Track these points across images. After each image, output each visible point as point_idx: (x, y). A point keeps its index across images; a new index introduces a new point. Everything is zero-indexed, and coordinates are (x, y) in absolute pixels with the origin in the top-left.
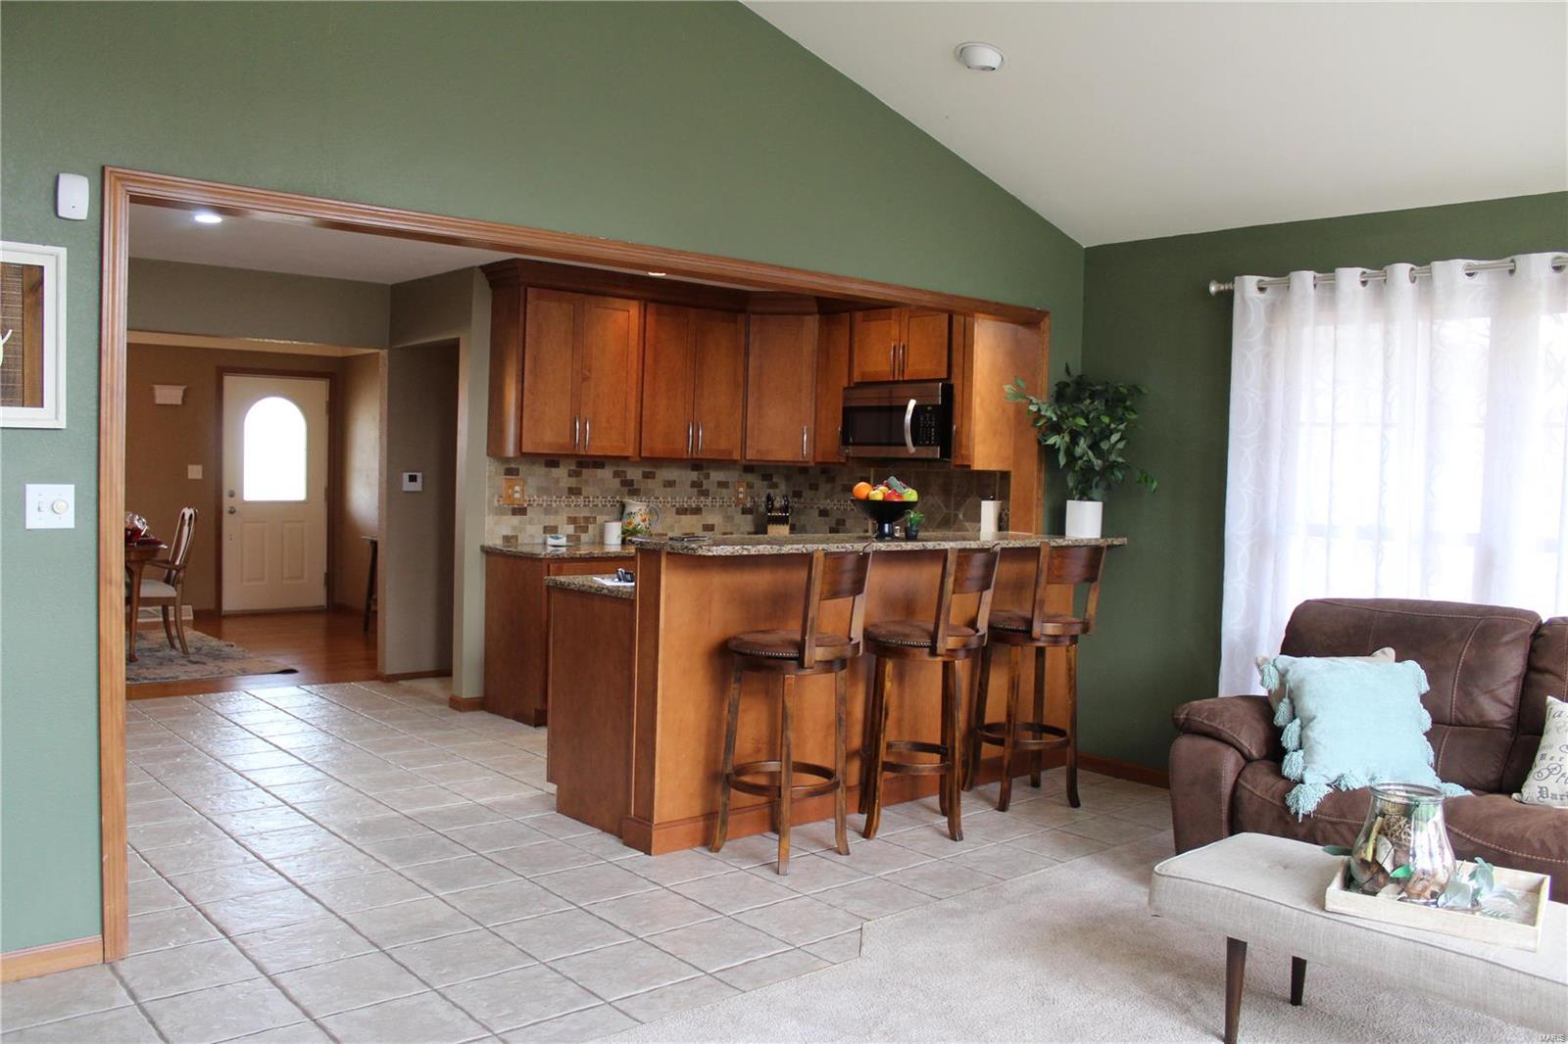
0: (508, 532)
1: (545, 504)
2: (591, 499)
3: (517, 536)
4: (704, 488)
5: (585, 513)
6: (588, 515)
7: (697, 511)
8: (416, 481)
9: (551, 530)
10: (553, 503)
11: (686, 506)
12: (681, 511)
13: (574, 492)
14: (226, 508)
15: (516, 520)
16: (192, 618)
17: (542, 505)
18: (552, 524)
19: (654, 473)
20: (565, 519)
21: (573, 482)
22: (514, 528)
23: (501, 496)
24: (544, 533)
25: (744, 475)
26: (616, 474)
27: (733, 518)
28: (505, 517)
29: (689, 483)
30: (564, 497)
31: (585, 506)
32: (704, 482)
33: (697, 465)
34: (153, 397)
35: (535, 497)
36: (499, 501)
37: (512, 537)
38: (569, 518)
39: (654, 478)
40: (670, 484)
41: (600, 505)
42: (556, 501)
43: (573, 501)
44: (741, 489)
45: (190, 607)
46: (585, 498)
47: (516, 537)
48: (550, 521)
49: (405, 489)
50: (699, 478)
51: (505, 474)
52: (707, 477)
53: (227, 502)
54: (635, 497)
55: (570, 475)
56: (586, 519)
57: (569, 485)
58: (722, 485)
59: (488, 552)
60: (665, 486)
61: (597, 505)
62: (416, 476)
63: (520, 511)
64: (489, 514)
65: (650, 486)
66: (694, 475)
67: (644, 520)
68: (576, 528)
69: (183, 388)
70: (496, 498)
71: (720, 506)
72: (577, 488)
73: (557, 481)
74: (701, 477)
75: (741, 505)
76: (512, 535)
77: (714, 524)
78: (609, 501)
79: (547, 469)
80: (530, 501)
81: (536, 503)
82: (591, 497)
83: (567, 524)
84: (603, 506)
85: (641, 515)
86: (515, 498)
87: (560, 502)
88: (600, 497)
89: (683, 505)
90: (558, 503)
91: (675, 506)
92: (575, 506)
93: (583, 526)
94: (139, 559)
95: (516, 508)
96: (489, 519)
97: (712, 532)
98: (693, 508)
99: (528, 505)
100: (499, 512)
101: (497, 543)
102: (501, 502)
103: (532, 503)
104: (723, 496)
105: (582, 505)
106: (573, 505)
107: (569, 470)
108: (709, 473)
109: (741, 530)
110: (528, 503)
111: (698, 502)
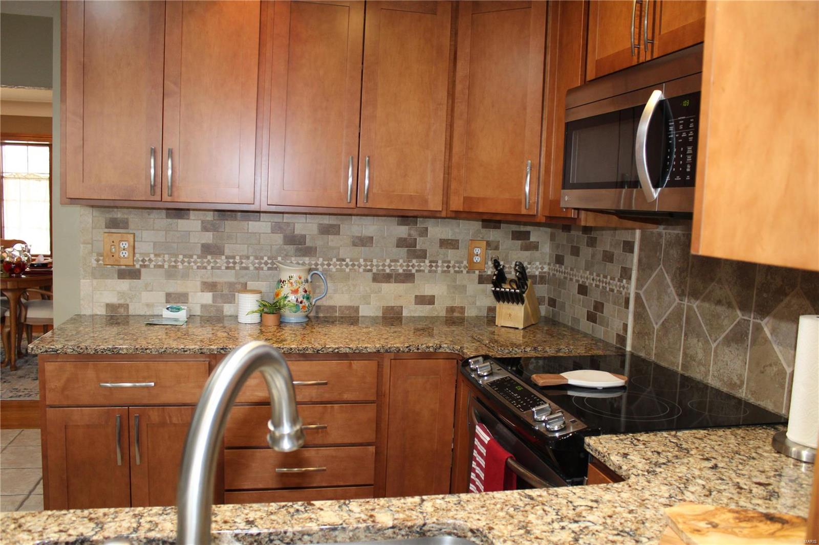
0: (114, 300)
1: (166, 266)
2: (237, 260)
3: (128, 305)
5: (229, 277)
6: (232, 280)
7: (408, 277)
9: (176, 298)
10: (179, 264)
11: (388, 271)
12: (382, 278)
13: (208, 250)
15: (125, 285)
17: (162, 267)
18: (181, 289)
19: (339, 227)
20: (198, 284)
21: (208, 238)
22: (121, 294)
23: (99, 254)
24: (168, 302)
25: (484, 231)
26: (278, 227)
27: (464, 287)
28: (109, 281)
29: (394, 241)
30: (195, 257)
31: (227, 268)
32: (419, 239)
33: (405, 217)
35: (152, 256)
36: (98, 261)
37: (120, 306)
38: (204, 283)
39: (338, 233)
40: (364, 242)
41: (252, 268)
42: (183, 262)
43: (209, 262)
44: (478, 250)
46: (227, 258)
47: (125, 306)
48: (175, 286)
50: (410, 235)
51: (107, 227)
52: (424, 232)
55: (204, 229)
56: (231, 285)
57: (203, 242)
58: (449, 244)
60: (355, 245)
61: (247, 268)
63: (130, 273)
64: (85, 277)
65: (332, 245)
66: (403, 231)
67: (296, 291)
68: (215, 296)
70: (94, 257)
71: (444, 272)
72: (216, 245)
73: (186, 236)
74: (414, 233)
75: (477, 272)
76: (119, 304)
77: (434, 296)
78: (266, 263)
79: (169, 220)
80: (143, 261)
81: (153, 263)
82: (238, 258)
83: (202, 291)
84: (256, 268)
85: (291, 283)
86: (120, 257)
87: (189, 263)
88: (252, 258)
89: (384, 270)
90: (186, 264)
91: (370, 270)
92: (212, 268)
93: (226, 294)
94: (16, 287)
95: (124, 270)
96: (86, 285)
97: (431, 306)
98: (399, 274)
99: (141, 265)
100: (99, 273)
101: (99, 313)
102: (101, 262)
103: (147, 263)
104: (449, 258)
105: (223, 268)
106: (209, 268)
107: (203, 222)
108: (427, 228)
109: (478, 304)
110: (141, 263)
111: (408, 266)
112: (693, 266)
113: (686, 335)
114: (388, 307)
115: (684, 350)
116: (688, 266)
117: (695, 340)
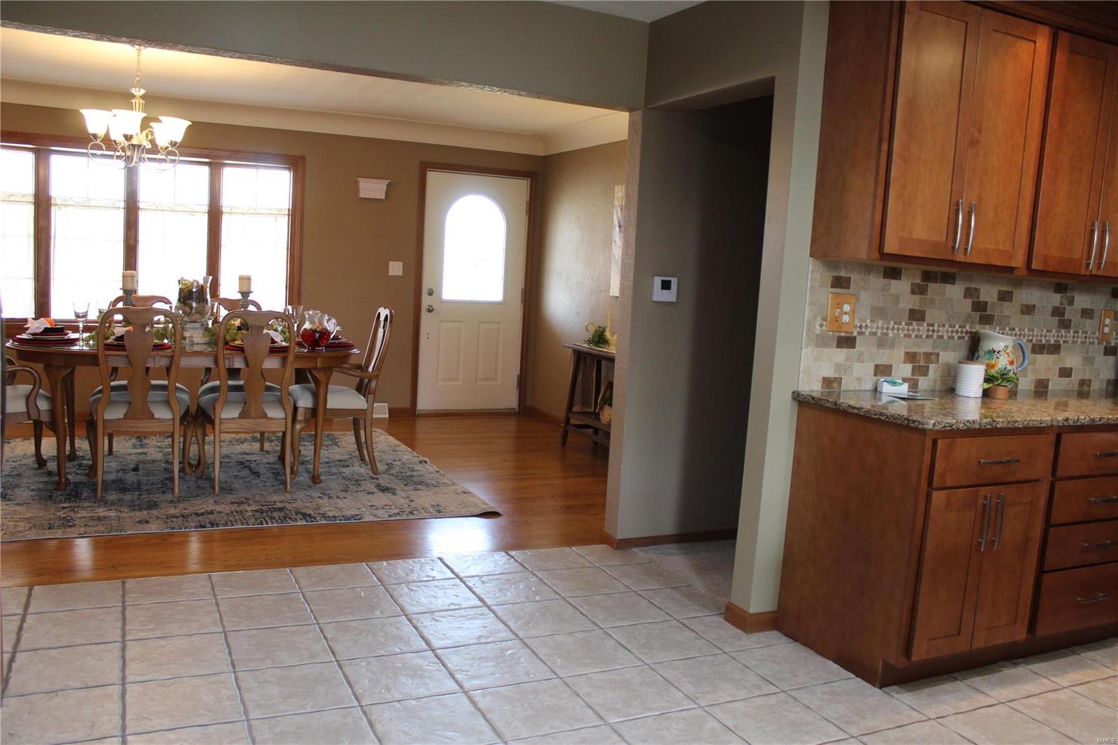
0: (830, 373)
1: (879, 334)
2: (936, 328)
3: (841, 378)
4: (1066, 317)
5: (927, 347)
6: (929, 350)
7: (1055, 349)
8: (669, 288)
9: (883, 370)
10: (890, 331)
11: (1044, 342)
12: (1039, 349)
13: (916, 316)
14: (424, 306)
15: (841, 354)
16: (387, 416)
17: (875, 334)
18: (885, 362)
19: (1011, 293)
20: (902, 354)
21: (915, 302)
22: (838, 367)
23: (825, 319)
24: (875, 374)
25: (1112, 300)
26: (969, 293)
27: (1094, 358)
28: (828, 351)
29: (1050, 309)
30: (903, 323)
31: (927, 337)
32: (1068, 308)
34: (357, 190)
35: (868, 321)
36: (821, 326)
37: (834, 380)
38: (907, 353)
39: (1011, 300)
40: (1028, 310)
41: (946, 337)
42: (893, 329)
43: (914, 330)
44: (1107, 321)
45: (386, 404)
46: (928, 325)
47: (839, 380)
48: (884, 358)
49: (655, 299)
50: (1061, 304)
51: (833, 286)
52: (1071, 302)
53: (426, 301)
54: (987, 327)
55: (913, 292)
56: (928, 356)
57: (910, 307)
58: (1087, 313)
59: (803, 402)
60: (1022, 313)
61: (941, 337)
62: (670, 282)
63: (847, 342)
64: (807, 346)
65: (1006, 312)
66: (1056, 299)
67: (1012, 363)
68: (914, 368)
69: (387, 182)
70: (819, 321)
71: (1082, 343)
72: (920, 311)
73: (896, 299)
74: (1064, 301)
75: (1105, 343)
76: (834, 378)
77: (1072, 368)
78: (957, 332)
79: (885, 280)
80: (861, 327)
81: (869, 330)
82: (936, 325)
83: (904, 363)
84: (949, 337)
85: (1008, 354)
86: (842, 323)
87: (898, 331)
88: (947, 326)
89: (1041, 341)
90: (895, 331)
91: (1031, 341)
92: (916, 336)
93: (923, 366)
94: (326, 366)
95: (842, 337)
96: (807, 353)
97: (1069, 379)
98: (1051, 345)
99: (858, 332)
100: (821, 342)
101: (815, 388)
102: (824, 328)
103: (863, 330)
104: (1086, 330)
105: (924, 336)
106: (913, 336)
107: (912, 284)
108: (1074, 297)
109: (1101, 377)
110: (858, 329)
111: (1058, 336)
114: (1039, 380)
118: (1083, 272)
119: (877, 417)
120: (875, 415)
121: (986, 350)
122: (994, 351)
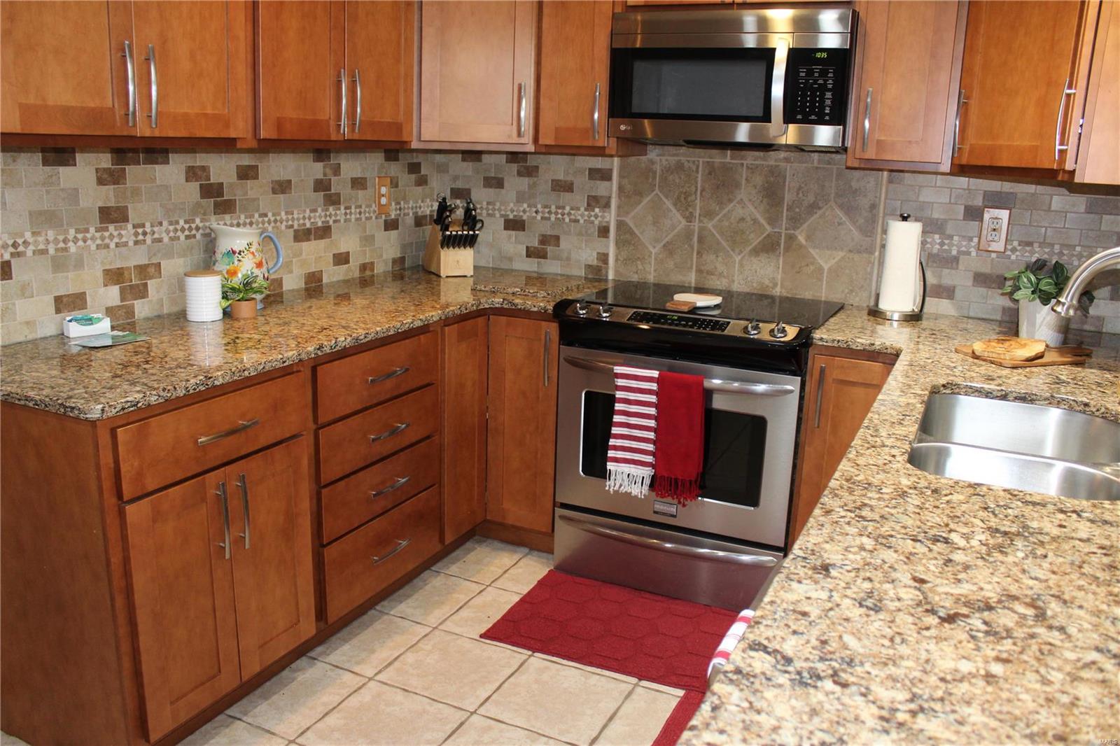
2: (148, 229)
4: (333, 191)
5: (139, 257)
6: (143, 261)
7: (324, 232)
9: (69, 303)
10: (71, 244)
11: (308, 225)
12: (303, 235)
13: (111, 216)
17: (44, 252)
18: (72, 290)
19: (255, 168)
20: (100, 274)
21: (107, 196)
24: (58, 311)
25: (386, 164)
26: (192, 173)
27: (373, 236)
29: (311, 183)
30: (92, 230)
31: (136, 243)
32: (334, 179)
33: (322, 149)
35: (28, 235)
38: (107, 272)
39: (256, 177)
40: (282, 187)
41: (166, 239)
42: (76, 240)
43: (111, 237)
44: (384, 190)
46: (134, 227)
48: (68, 284)
50: (325, 175)
52: (337, 170)
54: (227, 217)
55: (101, 182)
56: (142, 270)
57: (101, 204)
58: (358, 183)
60: (274, 192)
61: (160, 240)
65: (251, 194)
66: (317, 169)
67: (259, 265)
68: (122, 291)
71: (357, 219)
72: (118, 208)
73: (74, 195)
74: (328, 171)
75: (383, 216)
77: (349, 252)
78: (183, 230)
79: (48, 169)
80: (15, 245)
81: (31, 247)
82: (148, 225)
83: (105, 285)
84: (172, 239)
85: (253, 253)
87: (85, 241)
88: (165, 223)
89: (304, 224)
90: (81, 243)
91: (292, 226)
92: (117, 245)
93: (138, 285)
97: (347, 266)
98: (318, 228)
99: (12, 255)
103: (21, 249)
104: (359, 204)
105: (131, 243)
106: (112, 245)
107: (97, 170)
108: (339, 164)
109: (385, 257)
110: (11, 250)
111: (326, 216)
112: (703, 190)
113: (698, 253)
114: (309, 273)
115: (697, 267)
116: (696, 190)
117: (713, 257)
118: (333, 137)
119: (22, 403)
120: (19, 400)
121: (224, 251)
122: (234, 252)
